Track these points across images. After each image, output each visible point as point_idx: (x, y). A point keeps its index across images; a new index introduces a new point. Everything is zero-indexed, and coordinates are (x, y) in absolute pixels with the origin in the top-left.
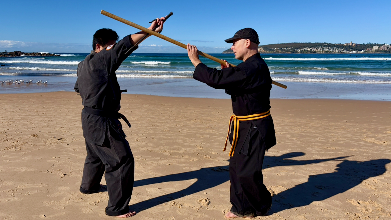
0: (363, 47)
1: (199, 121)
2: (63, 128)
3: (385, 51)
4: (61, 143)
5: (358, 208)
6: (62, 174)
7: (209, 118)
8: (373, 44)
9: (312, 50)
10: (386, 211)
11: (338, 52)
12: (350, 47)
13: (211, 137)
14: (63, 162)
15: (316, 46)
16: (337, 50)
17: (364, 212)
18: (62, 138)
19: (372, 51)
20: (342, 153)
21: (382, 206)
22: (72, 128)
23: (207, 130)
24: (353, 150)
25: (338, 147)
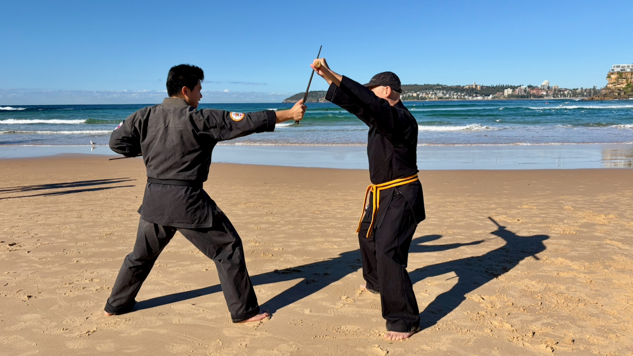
0: (491, 91)
1: (252, 205)
2: (17, 228)
3: (523, 97)
4: (16, 250)
5: (482, 305)
6: (23, 296)
7: (267, 200)
8: (505, 86)
9: (420, 96)
10: (518, 306)
11: (457, 98)
12: (473, 90)
13: (271, 227)
14: (23, 279)
15: (426, 89)
16: (456, 95)
17: (489, 308)
18: (16, 243)
19: (504, 97)
20: (462, 237)
21: (513, 300)
22: (32, 226)
23: (265, 218)
24: (478, 232)
25: (457, 230)
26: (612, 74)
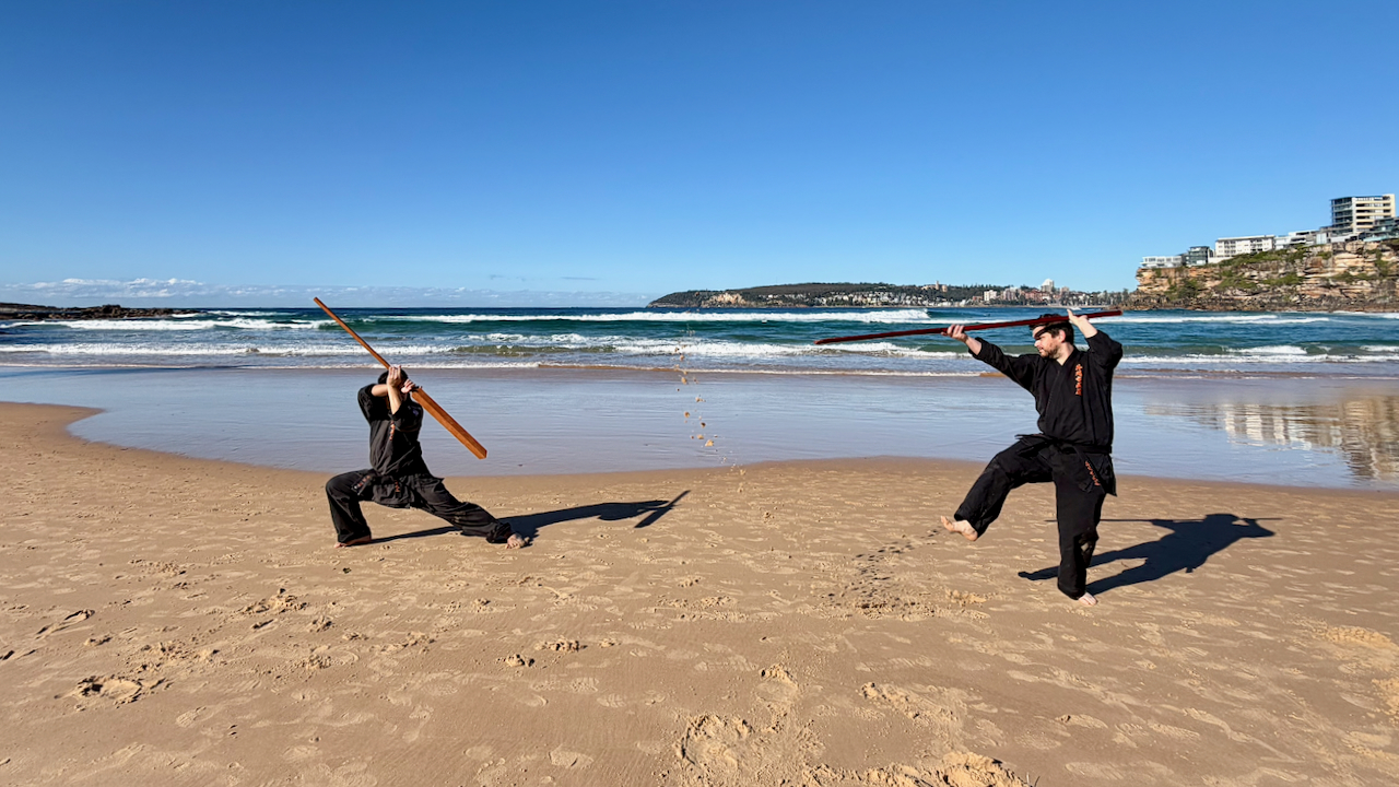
0: (965, 293)
3: (1012, 303)
8: (986, 286)
9: (854, 300)
11: (911, 304)
12: (935, 293)
15: (863, 291)
16: (909, 299)
19: (985, 303)
26: (1145, 270)
